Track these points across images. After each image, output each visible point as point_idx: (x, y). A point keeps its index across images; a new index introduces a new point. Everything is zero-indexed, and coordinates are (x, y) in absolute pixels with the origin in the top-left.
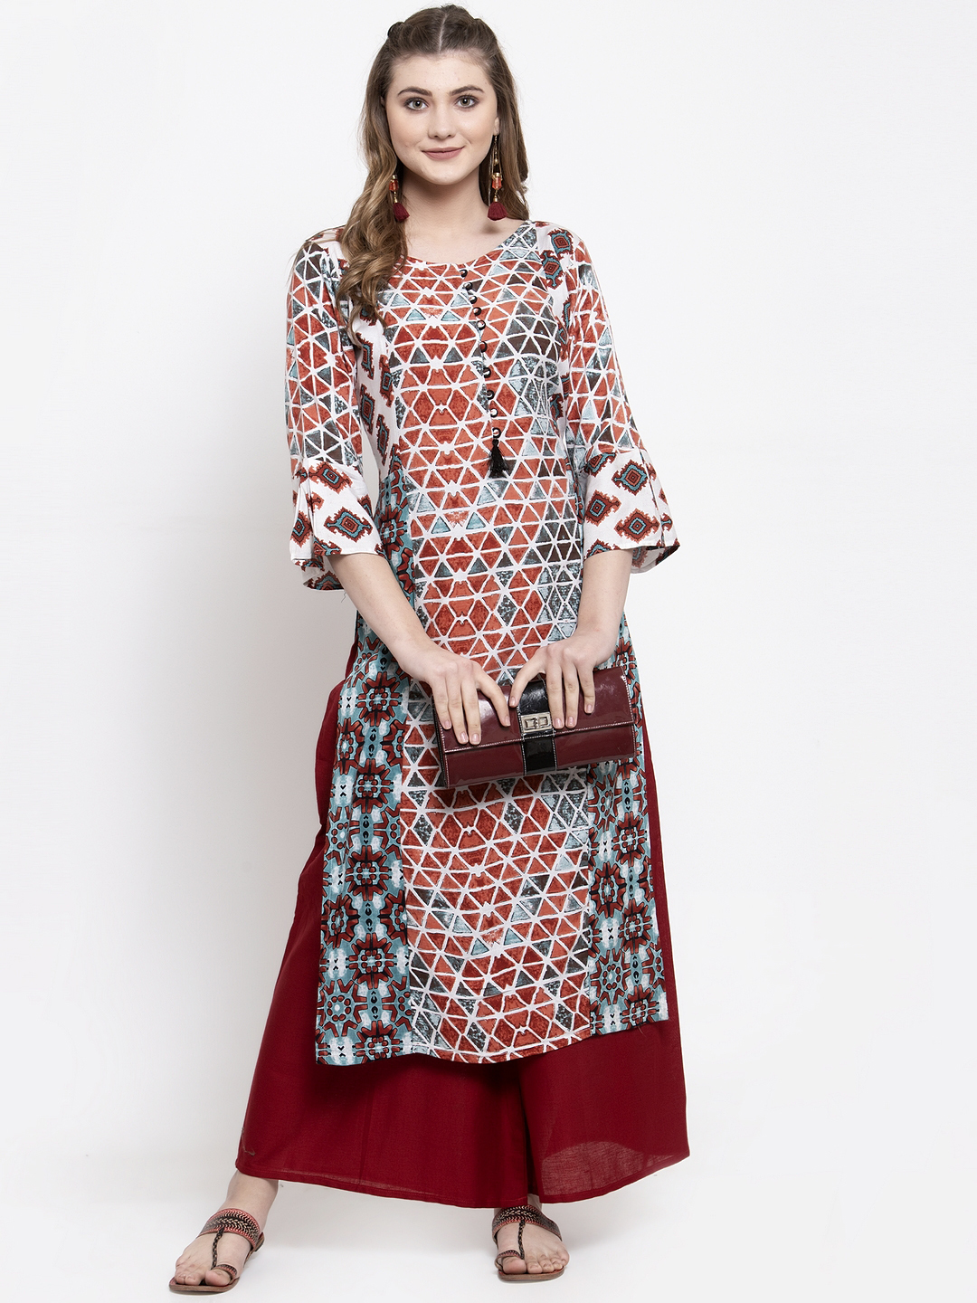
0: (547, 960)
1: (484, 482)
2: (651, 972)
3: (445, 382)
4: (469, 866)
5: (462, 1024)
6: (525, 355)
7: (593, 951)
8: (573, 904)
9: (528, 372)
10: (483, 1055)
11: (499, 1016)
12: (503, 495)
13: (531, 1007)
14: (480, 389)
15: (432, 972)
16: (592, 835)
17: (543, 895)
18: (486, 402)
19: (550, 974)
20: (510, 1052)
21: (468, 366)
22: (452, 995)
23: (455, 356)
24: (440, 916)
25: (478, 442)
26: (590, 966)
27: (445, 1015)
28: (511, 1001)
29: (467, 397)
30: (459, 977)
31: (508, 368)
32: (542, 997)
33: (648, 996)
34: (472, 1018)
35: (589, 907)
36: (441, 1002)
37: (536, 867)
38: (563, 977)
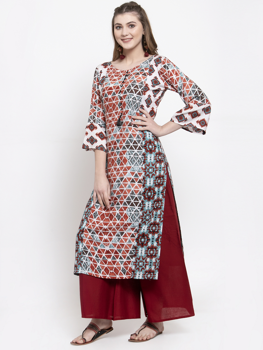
0: (120, 255)
1: (115, 127)
2: (155, 265)
3: (112, 101)
4: (104, 225)
5: (96, 265)
6: (130, 94)
7: (135, 255)
8: (130, 241)
9: (130, 98)
10: (100, 275)
11: (106, 266)
12: (119, 131)
13: (115, 266)
14: (119, 102)
15: (89, 251)
16: (140, 225)
17: (122, 237)
18: (120, 106)
19: (121, 258)
20: (108, 276)
21: (117, 96)
22: (94, 257)
23: (114, 94)
24: (93, 236)
25: (116, 117)
26: (133, 260)
27: (92, 263)
28: (110, 263)
29: (116, 105)
30: (96, 253)
31: (125, 97)
32: (118, 264)
33: (153, 272)
34: (99, 264)
35: (135, 243)
36: (91, 259)
37: (121, 230)
38: (125, 260)
